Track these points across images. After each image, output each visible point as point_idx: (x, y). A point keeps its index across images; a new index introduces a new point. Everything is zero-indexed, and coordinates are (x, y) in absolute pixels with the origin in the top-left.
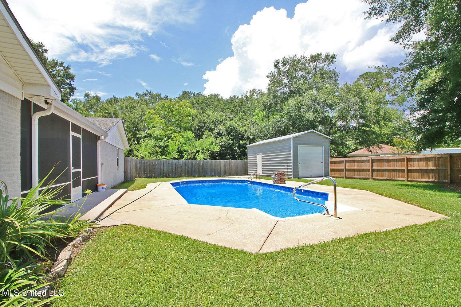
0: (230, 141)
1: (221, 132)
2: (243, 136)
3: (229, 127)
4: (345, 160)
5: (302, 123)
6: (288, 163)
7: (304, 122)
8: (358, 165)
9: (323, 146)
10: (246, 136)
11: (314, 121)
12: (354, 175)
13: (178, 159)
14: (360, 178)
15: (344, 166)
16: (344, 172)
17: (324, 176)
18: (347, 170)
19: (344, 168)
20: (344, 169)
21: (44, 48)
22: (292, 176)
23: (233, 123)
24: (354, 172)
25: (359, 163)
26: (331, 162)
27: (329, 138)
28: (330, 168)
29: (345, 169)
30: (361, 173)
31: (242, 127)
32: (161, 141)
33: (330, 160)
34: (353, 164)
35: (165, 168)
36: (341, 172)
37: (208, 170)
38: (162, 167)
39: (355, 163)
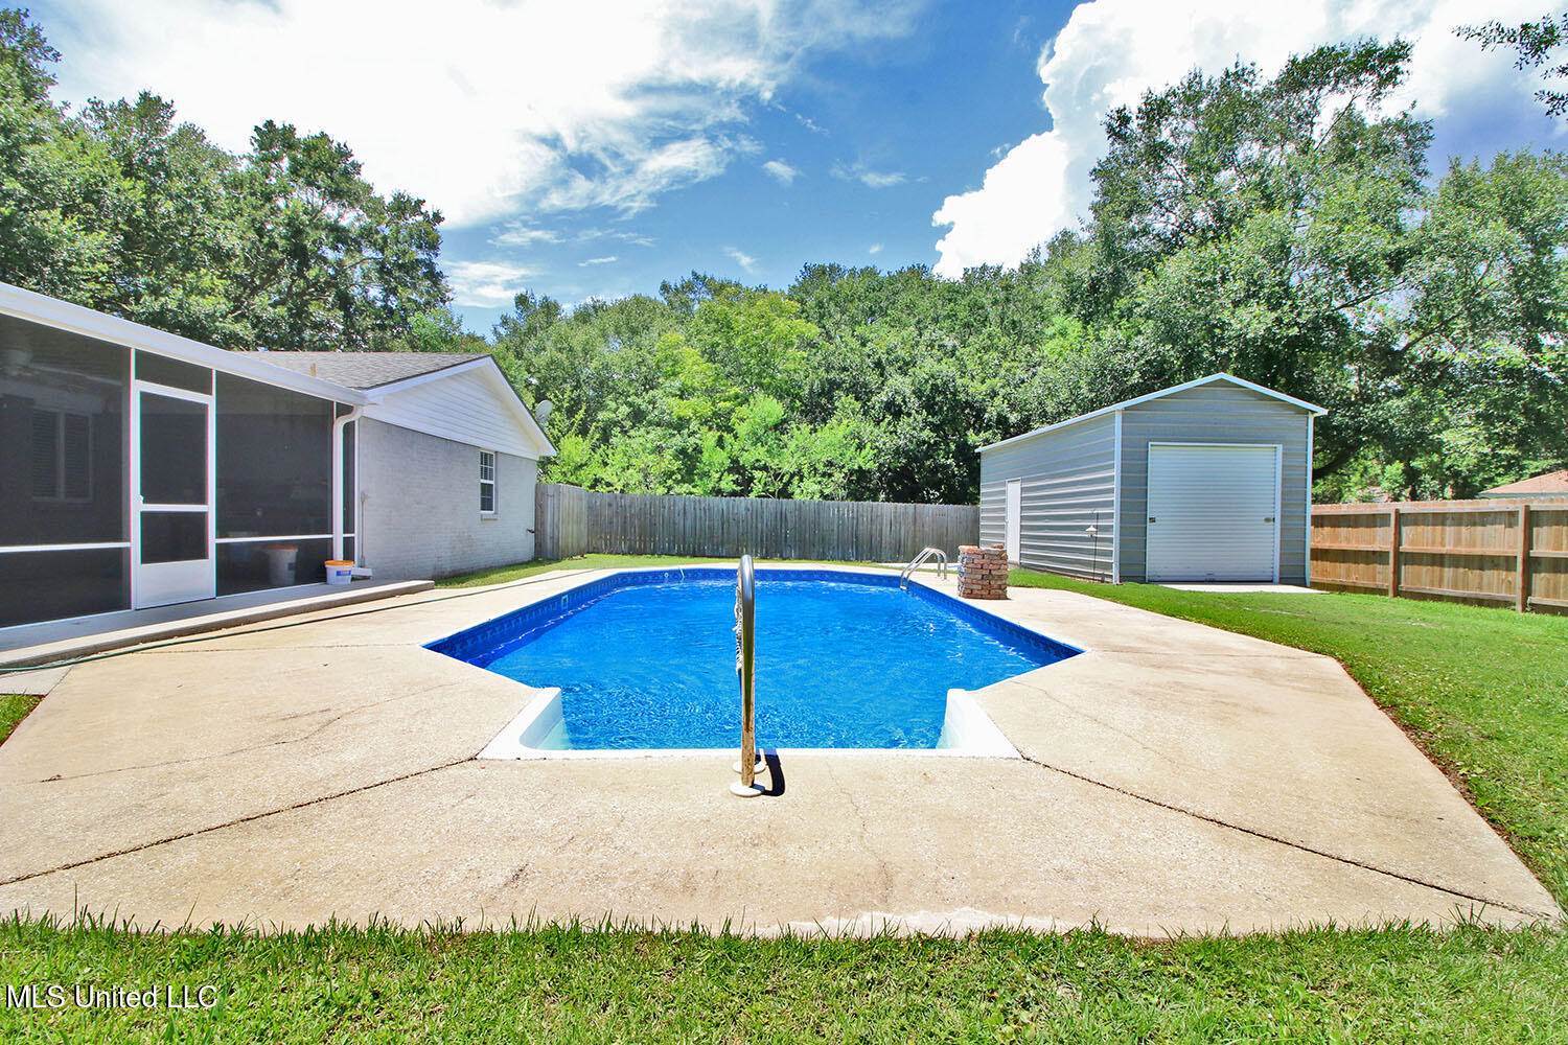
0: (926, 434)
1: (899, 400)
2: (980, 413)
3: (927, 381)
4: (1397, 511)
5: (1214, 353)
6: (1097, 517)
7: (1223, 346)
8: (1459, 533)
9: (1280, 447)
10: (991, 413)
11: (1269, 340)
12: (1436, 583)
13: (734, 494)
14: (1465, 600)
15: (1392, 539)
16: (1391, 566)
17: (1277, 579)
18: (1402, 558)
19: (1389, 547)
20: (1388, 552)
21: (351, 160)
22: (1115, 572)
23: (948, 368)
24: (1437, 569)
25: (1463, 529)
26: (1319, 521)
27: (1313, 412)
28: (1310, 544)
29: (1397, 553)
30: (1473, 575)
31: (983, 382)
32: (676, 432)
33: (1312, 509)
34: (1434, 530)
35: (688, 523)
36: (1379, 567)
37: (835, 537)
38: (679, 520)
39: (1443, 524)
